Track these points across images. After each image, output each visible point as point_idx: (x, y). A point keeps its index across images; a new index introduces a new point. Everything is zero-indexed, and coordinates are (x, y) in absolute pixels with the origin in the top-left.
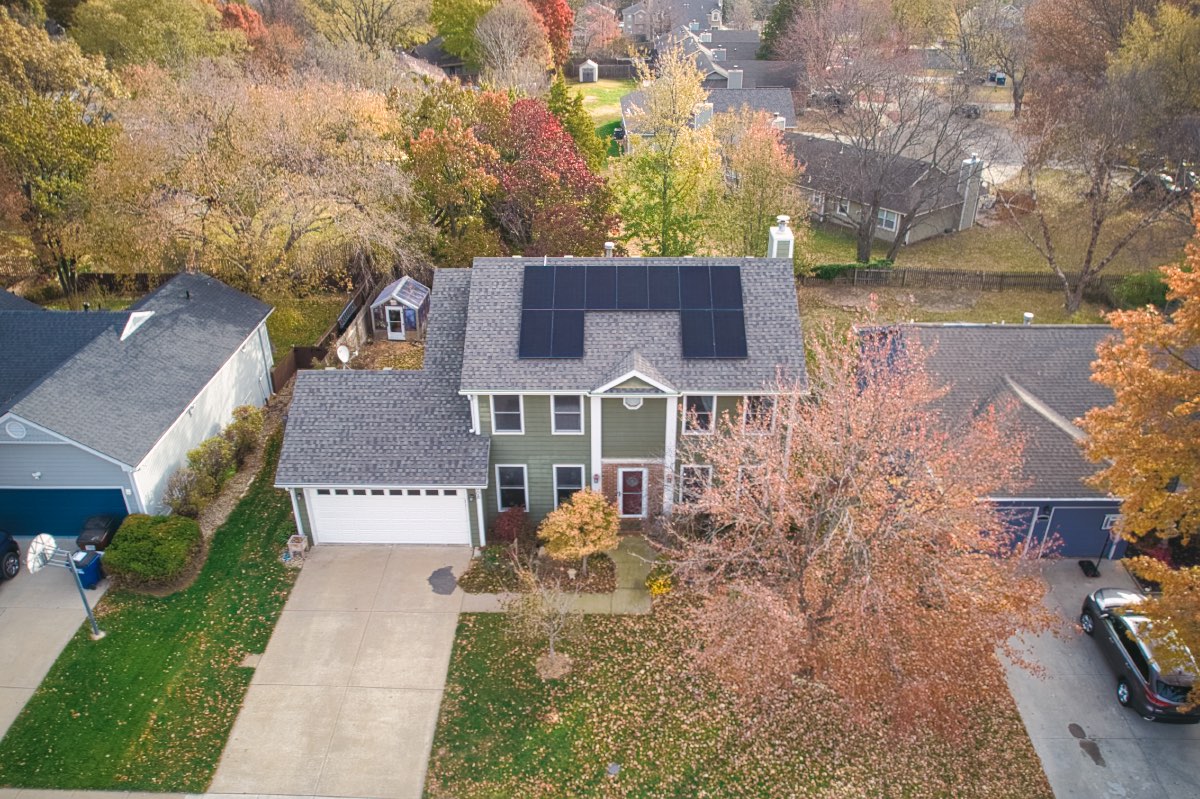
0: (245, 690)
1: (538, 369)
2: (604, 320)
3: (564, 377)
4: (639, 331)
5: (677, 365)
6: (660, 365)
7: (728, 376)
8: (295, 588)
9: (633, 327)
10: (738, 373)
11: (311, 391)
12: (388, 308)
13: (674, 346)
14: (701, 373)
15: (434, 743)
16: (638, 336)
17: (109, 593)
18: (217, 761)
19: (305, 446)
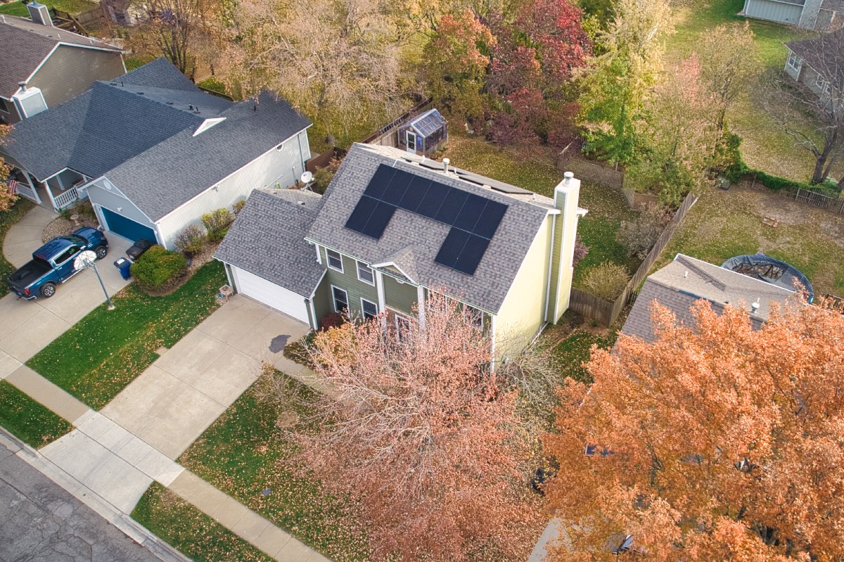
0: (148, 366)
1: (352, 238)
2: (406, 218)
3: (362, 249)
4: (421, 233)
5: (428, 264)
6: (419, 261)
7: (454, 284)
8: (210, 317)
9: (420, 228)
10: (462, 285)
12: (407, 132)
13: (435, 251)
14: (440, 276)
15: (202, 435)
16: (419, 236)
17: (131, 285)
18: (112, 398)
19: (237, 238)
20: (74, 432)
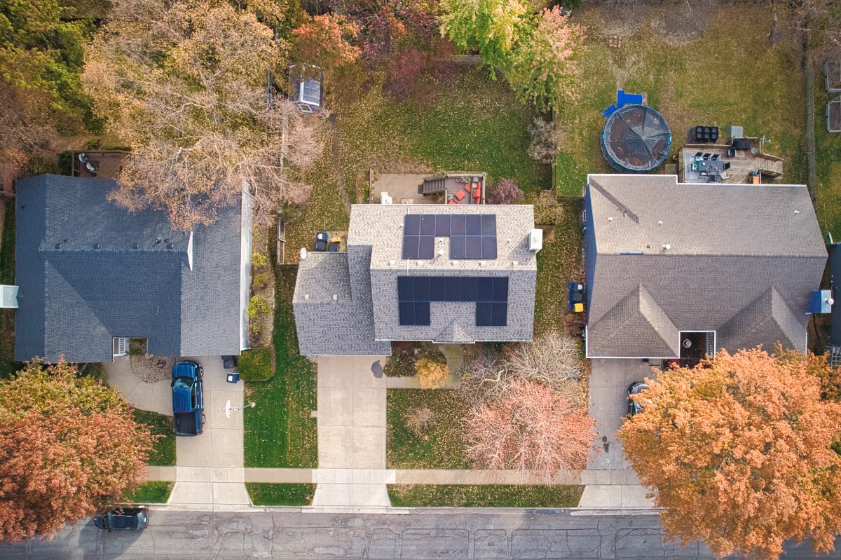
0: (316, 427)
1: (409, 329)
2: (439, 306)
3: (422, 333)
4: (456, 311)
5: (473, 328)
6: (465, 328)
7: (496, 333)
9: (453, 309)
10: (501, 331)
11: (303, 313)
13: (473, 319)
14: (485, 332)
17: (246, 382)
19: (308, 338)
20: (318, 486)
